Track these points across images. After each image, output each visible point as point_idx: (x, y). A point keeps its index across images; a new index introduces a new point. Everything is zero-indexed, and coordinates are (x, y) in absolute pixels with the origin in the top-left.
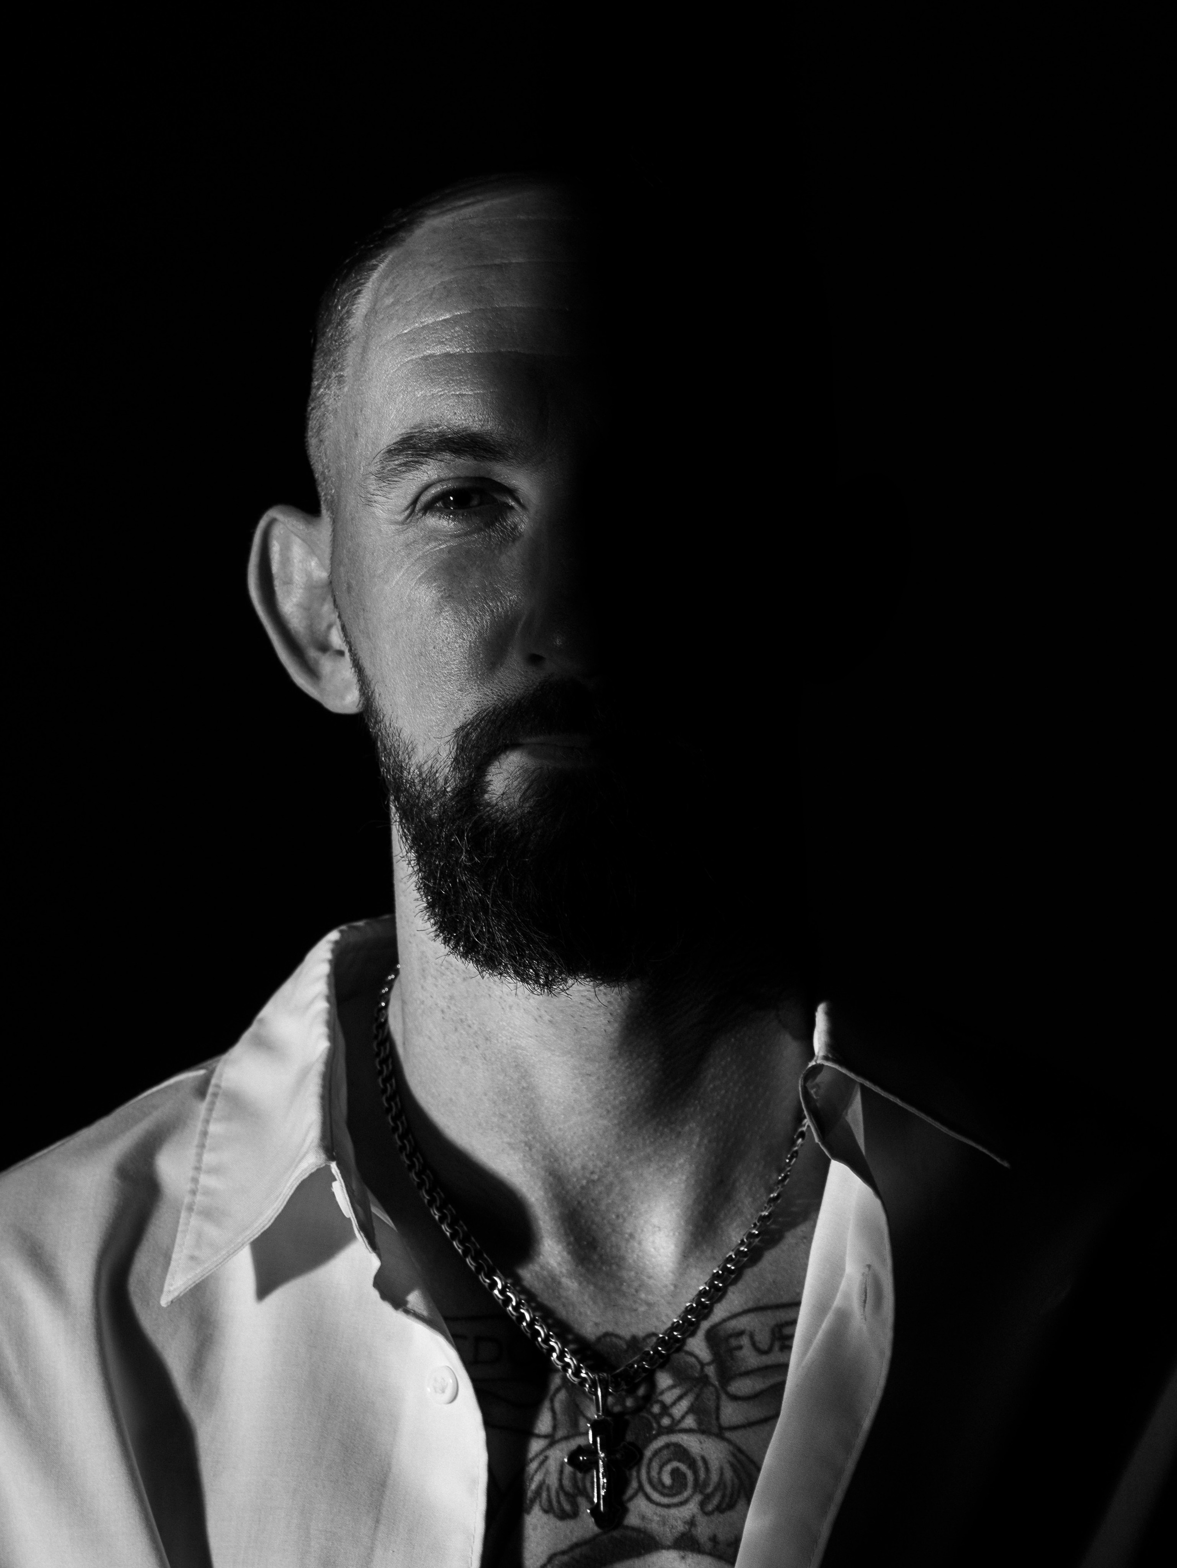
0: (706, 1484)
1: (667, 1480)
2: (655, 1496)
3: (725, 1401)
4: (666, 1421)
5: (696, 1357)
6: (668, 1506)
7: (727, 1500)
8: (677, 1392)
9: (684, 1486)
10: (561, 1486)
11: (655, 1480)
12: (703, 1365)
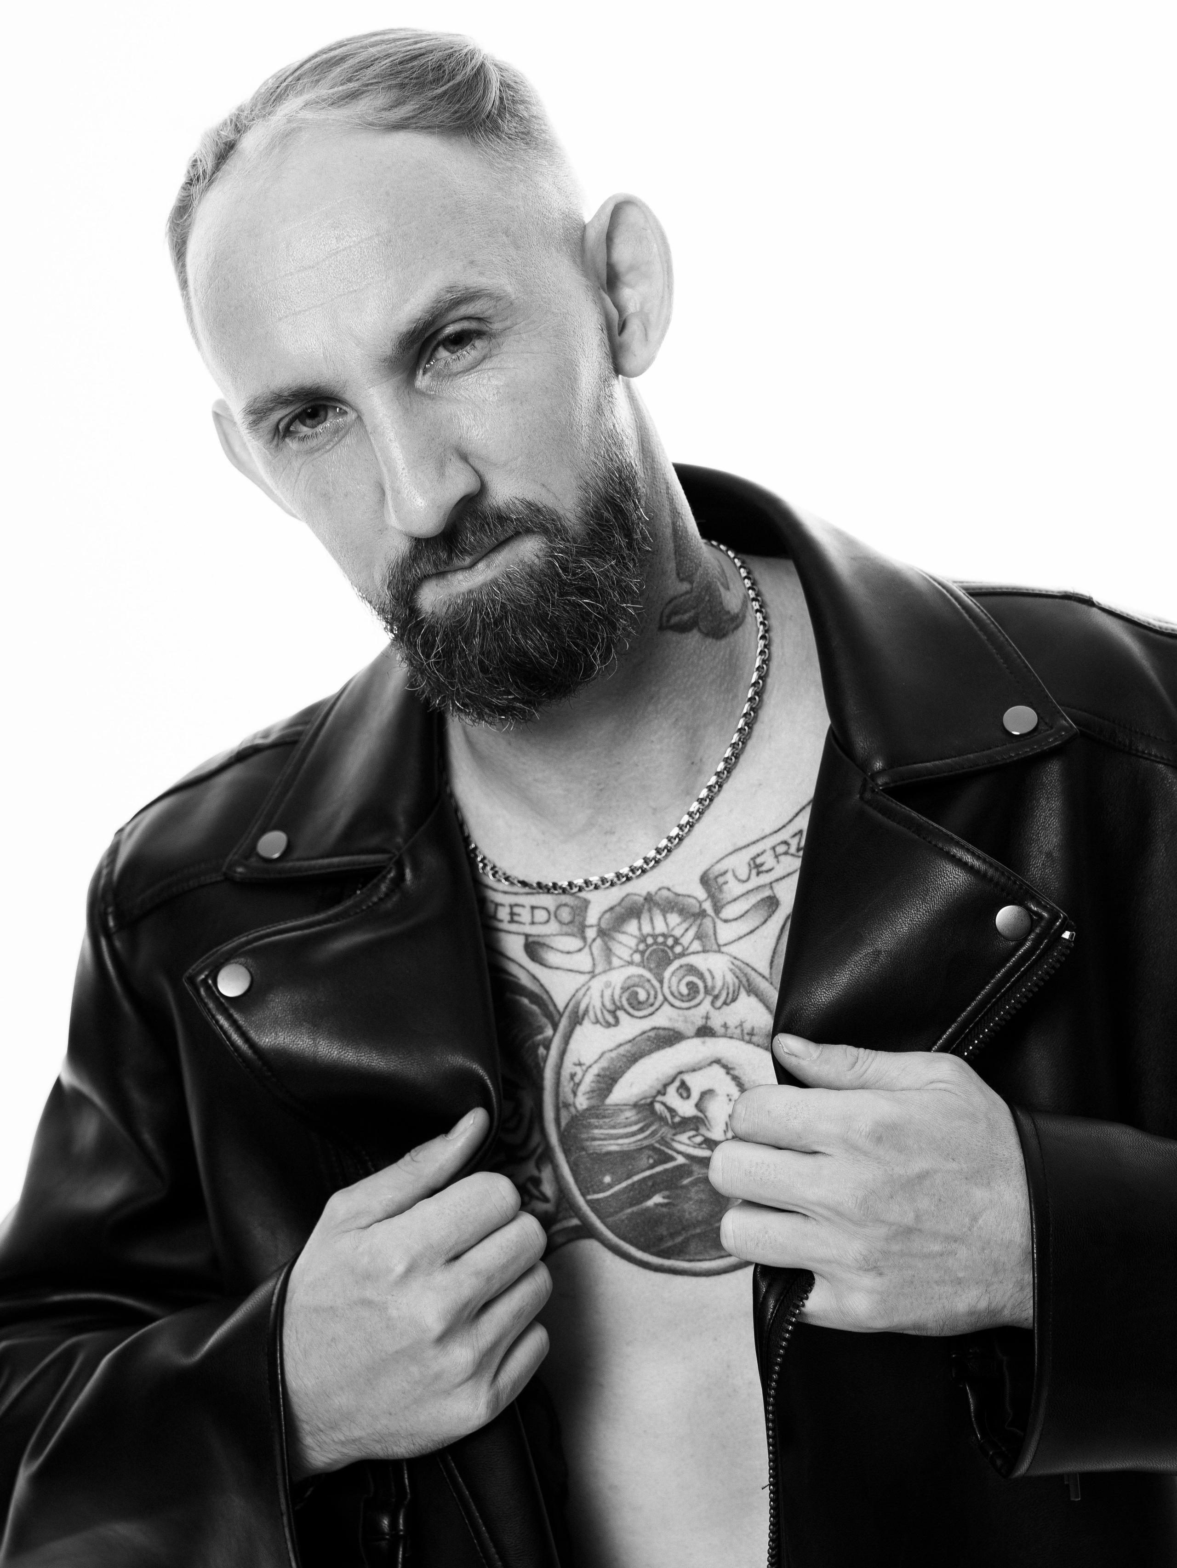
0: (713, 988)
1: (684, 990)
2: (677, 1003)
3: (720, 925)
4: (678, 949)
5: (695, 898)
6: (689, 1008)
7: (730, 996)
8: (685, 925)
9: (697, 992)
10: (603, 1005)
11: (676, 994)
12: (700, 903)
